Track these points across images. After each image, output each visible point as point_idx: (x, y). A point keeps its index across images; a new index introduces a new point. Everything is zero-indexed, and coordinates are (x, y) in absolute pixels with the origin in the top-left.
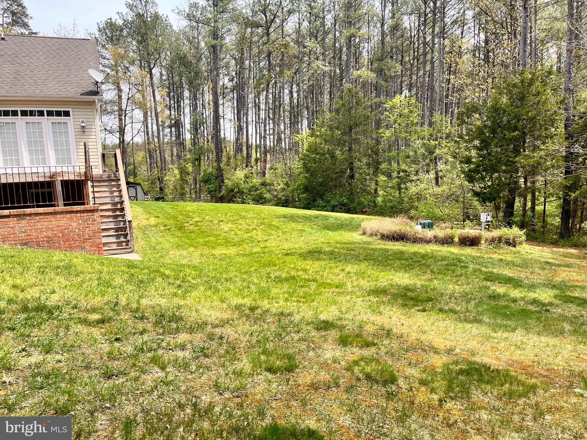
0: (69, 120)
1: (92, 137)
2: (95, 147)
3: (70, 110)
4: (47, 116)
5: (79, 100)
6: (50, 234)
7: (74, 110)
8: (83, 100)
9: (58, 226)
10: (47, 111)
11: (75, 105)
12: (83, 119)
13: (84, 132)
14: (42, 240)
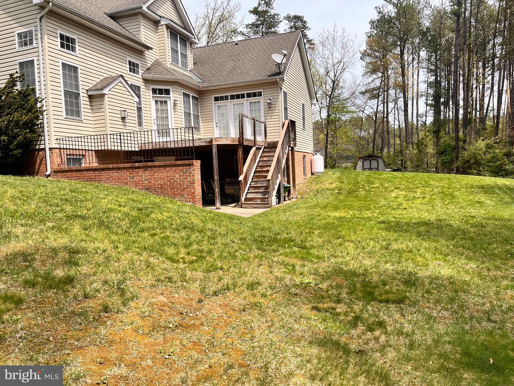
0: (262, 100)
1: (276, 111)
2: (278, 119)
3: (262, 90)
4: (247, 97)
5: (268, 81)
6: (162, 182)
7: (264, 90)
8: (271, 81)
9: (167, 177)
10: (247, 94)
11: (265, 86)
12: (270, 97)
13: (269, 108)
14: (157, 187)
